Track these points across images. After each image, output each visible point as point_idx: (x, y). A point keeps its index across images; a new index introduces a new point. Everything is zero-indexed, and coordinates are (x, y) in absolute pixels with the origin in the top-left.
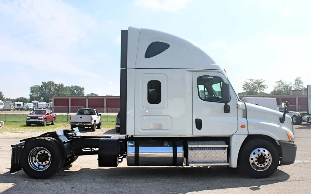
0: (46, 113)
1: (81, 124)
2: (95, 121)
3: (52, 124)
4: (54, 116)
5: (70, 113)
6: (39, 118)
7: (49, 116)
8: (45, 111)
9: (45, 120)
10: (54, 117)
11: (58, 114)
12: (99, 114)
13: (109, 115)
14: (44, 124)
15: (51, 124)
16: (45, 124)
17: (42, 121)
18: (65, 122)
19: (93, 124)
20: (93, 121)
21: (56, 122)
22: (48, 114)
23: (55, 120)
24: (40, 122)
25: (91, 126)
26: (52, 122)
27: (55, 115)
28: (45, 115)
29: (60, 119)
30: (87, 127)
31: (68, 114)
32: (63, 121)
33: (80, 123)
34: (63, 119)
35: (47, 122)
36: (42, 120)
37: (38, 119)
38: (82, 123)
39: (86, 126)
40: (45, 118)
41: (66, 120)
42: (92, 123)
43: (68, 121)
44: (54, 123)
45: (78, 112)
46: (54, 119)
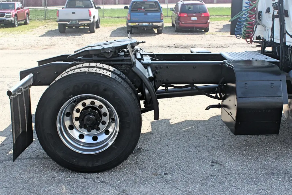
0: (16, 8)
1: (74, 22)
2: (94, 17)
3: (26, 23)
4: (26, 12)
5: (48, 7)
6: (6, 14)
7: (19, 12)
8: (14, 4)
9: (16, 17)
10: (28, 14)
11: (31, 8)
12: (96, 6)
13: (104, 8)
14: (14, 24)
15: (23, 23)
16: (16, 24)
17: (11, 20)
18: (42, 20)
19: (92, 21)
20: (92, 17)
21: (30, 20)
22: (18, 9)
23: (28, 17)
24: (8, 20)
25: (88, 25)
26: (25, 21)
27: (28, 9)
28: (14, 11)
29: (34, 16)
30: (83, 27)
31: (46, 8)
32: (39, 18)
33: (72, 20)
34: (38, 16)
35: (19, 21)
36: (12, 18)
37: (5, 17)
38: (76, 20)
39: (81, 25)
40: (16, 15)
41: (43, 17)
42: (90, 21)
43: (47, 19)
44: (28, 22)
45: (66, 5)
46: (27, 15)
